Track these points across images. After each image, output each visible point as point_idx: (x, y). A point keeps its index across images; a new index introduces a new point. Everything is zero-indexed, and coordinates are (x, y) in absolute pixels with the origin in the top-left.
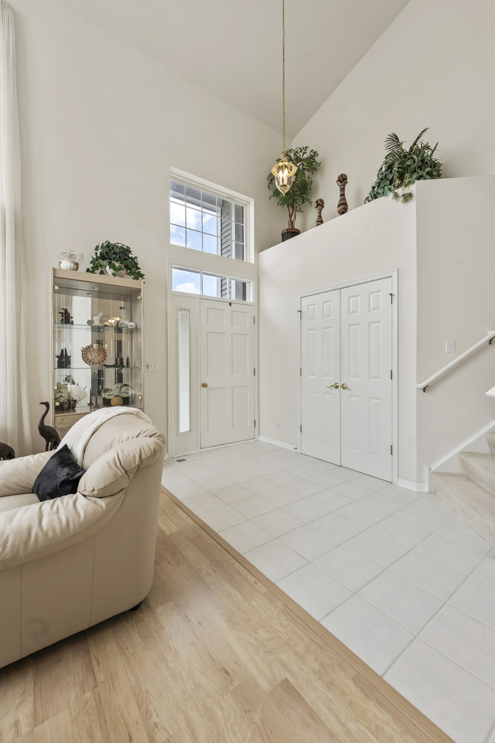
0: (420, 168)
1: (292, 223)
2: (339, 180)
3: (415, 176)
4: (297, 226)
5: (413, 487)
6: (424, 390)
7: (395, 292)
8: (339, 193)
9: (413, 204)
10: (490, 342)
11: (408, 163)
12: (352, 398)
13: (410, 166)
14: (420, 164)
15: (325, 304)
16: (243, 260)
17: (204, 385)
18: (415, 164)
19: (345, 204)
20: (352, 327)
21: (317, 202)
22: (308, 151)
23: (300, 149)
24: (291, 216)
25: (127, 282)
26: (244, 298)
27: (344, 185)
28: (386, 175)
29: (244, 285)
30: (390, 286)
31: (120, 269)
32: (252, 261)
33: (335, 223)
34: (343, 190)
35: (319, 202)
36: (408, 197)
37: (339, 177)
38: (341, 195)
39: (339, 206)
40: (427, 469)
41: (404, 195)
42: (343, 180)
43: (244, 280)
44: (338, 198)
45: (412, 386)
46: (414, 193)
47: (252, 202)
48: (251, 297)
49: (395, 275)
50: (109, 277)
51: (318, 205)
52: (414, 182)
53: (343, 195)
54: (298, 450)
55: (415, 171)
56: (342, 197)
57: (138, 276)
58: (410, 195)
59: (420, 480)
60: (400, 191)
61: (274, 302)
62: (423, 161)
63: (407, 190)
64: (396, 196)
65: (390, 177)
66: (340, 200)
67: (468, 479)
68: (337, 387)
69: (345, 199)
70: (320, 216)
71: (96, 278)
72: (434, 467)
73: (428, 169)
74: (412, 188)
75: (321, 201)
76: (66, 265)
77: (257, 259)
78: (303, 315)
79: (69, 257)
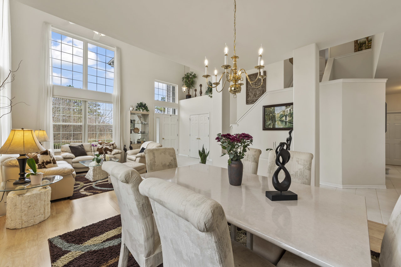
1: (189, 93)
2: (200, 86)
4: (191, 94)
8: (200, 89)
12: (201, 141)
15: (196, 118)
17: (163, 139)
19: (202, 92)
22: (193, 73)
23: (191, 72)
24: (188, 90)
25: (145, 112)
26: (175, 114)
29: (175, 109)
30: (208, 116)
31: (144, 109)
32: (177, 103)
33: (199, 98)
34: (201, 88)
39: (200, 92)
41: (211, 96)
42: (201, 86)
44: (200, 90)
47: (177, 86)
48: (176, 113)
50: (141, 112)
51: (195, 91)
53: (201, 89)
54: (189, 156)
57: (147, 110)
61: (183, 115)
64: (209, 96)
65: (209, 91)
68: (198, 139)
71: (138, 112)
75: (196, 89)
76: (131, 109)
77: (179, 102)
78: (191, 120)
79: (132, 107)
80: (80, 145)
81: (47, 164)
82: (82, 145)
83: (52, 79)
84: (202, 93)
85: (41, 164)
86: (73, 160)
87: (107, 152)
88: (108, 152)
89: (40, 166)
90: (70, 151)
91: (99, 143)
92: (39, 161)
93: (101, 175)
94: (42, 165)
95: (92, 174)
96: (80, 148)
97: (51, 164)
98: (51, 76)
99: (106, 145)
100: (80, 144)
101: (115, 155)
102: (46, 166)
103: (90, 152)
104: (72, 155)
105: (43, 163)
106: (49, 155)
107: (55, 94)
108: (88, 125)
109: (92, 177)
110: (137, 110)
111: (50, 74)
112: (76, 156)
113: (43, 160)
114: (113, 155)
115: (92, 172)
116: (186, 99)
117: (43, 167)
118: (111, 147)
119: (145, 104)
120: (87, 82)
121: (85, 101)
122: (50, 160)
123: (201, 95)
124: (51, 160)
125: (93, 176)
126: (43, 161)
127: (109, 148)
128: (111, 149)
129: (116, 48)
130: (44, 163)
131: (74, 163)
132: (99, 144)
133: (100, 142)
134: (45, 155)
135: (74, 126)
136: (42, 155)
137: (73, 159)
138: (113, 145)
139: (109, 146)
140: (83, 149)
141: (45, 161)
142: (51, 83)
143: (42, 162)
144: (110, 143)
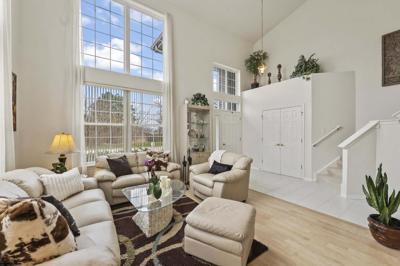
0: (312, 68)
1: (255, 80)
3: (311, 71)
5: (310, 180)
6: (314, 146)
7: (303, 111)
9: (310, 81)
10: (338, 129)
11: (308, 66)
12: (285, 149)
13: (309, 67)
14: (312, 66)
15: (274, 114)
16: (235, 94)
17: (224, 144)
18: (310, 67)
19: (281, 76)
20: (285, 123)
21: (268, 74)
22: (263, 52)
23: (259, 51)
24: (255, 77)
25: (204, 107)
27: (280, 69)
28: (299, 70)
30: (301, 109)
31: (203, 103)
32: (239, 95)
34: (279, 70)
35: (269, 74)
36: (308, 79)
37: (278, 65)
38: (279, 72)
39: (278, 76)
40: (315, 173)
41: (307, 78)
42: (279, 67)
43: (235, 103)
44: (278, 73)
45: (310, 144)
46: (311, 78)
47: (239, 71)
49: (303, 106)
52: (310, 74)
54: (261, 170)
55: (310, 69)
56: (279, 73)
57: (207, 104)
58: (309, 78)
59: (313, 177)
60: (305, 76)
61: (248, 111)
62: (313, 65)
63: (309, 76)
64: (304, 78)
65: (301, 70)
66: (278, 74)
67: (330, 176)
68: (279, 145)
69: (280, 74)
70: (270, 79)
71: (196, 106)
72: (318, 173)
73: (315, 68)
74: (310, 76)
75: (270, 73)
76: (186, 102)
77: (241, 94)
78: (264, 118)
79: (187, 99)
80: (122, 157)
81: (33, 250)
82: (125, 156)
83: (83, 57)
84: (281, 78)
85: (16, 251)
86: (114, 184)
87: (161, 168)
88: (163, 168)
89: (14, 257)
90: (109, 166)
91: (148, 153)
92: (5, 241)
93: (162, 221)
94: (19, 253)
95: (148, 223)
96: (123, 161)
97: (47, 246)
98: (80, 54)
99: (158, 155)
100: (122, 154)
101: (172, 173)
102: (33, 255)
103: (136, 167)
104: (112, 175)
105: (21, 246)
106: (39, 217)
107: (87, 80)
108: (131, 126)
109: (148, 228)
110: (194, 105)
111: (80, 51)
112: (118, 176)
113: (20, 239)
114: (170, 172)
115: (148, 218)
116: (252, 89)
117: (22, 258)
118: (165, 159)
119: (204, 96)
120: (129, 64)
121: (128, 91)
122: (45, 235)
123: (280, 80)
124: (49, 233)
125: (150, 226)
126: (18, 242)
127: (164, 162)
128: (166, 162)
129: (166, 14)
130: (25, 247)
131: (115, 189)
132: (148, 155)
133: (149, 151)
134: (24, 222)
135: (113, 128)
136: (15, 223)
137: (113, 181)
138: (168, 155)
139: (162, 158)
140: (127, 162)
141: (27, 240)
142: (81, 64)
143: (16, 246)
144: (164, 153)
